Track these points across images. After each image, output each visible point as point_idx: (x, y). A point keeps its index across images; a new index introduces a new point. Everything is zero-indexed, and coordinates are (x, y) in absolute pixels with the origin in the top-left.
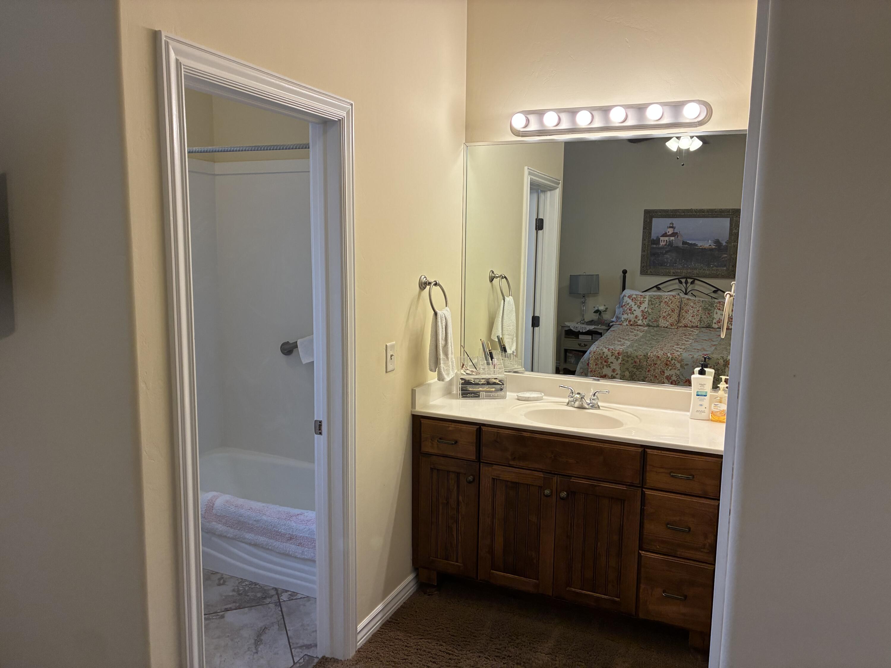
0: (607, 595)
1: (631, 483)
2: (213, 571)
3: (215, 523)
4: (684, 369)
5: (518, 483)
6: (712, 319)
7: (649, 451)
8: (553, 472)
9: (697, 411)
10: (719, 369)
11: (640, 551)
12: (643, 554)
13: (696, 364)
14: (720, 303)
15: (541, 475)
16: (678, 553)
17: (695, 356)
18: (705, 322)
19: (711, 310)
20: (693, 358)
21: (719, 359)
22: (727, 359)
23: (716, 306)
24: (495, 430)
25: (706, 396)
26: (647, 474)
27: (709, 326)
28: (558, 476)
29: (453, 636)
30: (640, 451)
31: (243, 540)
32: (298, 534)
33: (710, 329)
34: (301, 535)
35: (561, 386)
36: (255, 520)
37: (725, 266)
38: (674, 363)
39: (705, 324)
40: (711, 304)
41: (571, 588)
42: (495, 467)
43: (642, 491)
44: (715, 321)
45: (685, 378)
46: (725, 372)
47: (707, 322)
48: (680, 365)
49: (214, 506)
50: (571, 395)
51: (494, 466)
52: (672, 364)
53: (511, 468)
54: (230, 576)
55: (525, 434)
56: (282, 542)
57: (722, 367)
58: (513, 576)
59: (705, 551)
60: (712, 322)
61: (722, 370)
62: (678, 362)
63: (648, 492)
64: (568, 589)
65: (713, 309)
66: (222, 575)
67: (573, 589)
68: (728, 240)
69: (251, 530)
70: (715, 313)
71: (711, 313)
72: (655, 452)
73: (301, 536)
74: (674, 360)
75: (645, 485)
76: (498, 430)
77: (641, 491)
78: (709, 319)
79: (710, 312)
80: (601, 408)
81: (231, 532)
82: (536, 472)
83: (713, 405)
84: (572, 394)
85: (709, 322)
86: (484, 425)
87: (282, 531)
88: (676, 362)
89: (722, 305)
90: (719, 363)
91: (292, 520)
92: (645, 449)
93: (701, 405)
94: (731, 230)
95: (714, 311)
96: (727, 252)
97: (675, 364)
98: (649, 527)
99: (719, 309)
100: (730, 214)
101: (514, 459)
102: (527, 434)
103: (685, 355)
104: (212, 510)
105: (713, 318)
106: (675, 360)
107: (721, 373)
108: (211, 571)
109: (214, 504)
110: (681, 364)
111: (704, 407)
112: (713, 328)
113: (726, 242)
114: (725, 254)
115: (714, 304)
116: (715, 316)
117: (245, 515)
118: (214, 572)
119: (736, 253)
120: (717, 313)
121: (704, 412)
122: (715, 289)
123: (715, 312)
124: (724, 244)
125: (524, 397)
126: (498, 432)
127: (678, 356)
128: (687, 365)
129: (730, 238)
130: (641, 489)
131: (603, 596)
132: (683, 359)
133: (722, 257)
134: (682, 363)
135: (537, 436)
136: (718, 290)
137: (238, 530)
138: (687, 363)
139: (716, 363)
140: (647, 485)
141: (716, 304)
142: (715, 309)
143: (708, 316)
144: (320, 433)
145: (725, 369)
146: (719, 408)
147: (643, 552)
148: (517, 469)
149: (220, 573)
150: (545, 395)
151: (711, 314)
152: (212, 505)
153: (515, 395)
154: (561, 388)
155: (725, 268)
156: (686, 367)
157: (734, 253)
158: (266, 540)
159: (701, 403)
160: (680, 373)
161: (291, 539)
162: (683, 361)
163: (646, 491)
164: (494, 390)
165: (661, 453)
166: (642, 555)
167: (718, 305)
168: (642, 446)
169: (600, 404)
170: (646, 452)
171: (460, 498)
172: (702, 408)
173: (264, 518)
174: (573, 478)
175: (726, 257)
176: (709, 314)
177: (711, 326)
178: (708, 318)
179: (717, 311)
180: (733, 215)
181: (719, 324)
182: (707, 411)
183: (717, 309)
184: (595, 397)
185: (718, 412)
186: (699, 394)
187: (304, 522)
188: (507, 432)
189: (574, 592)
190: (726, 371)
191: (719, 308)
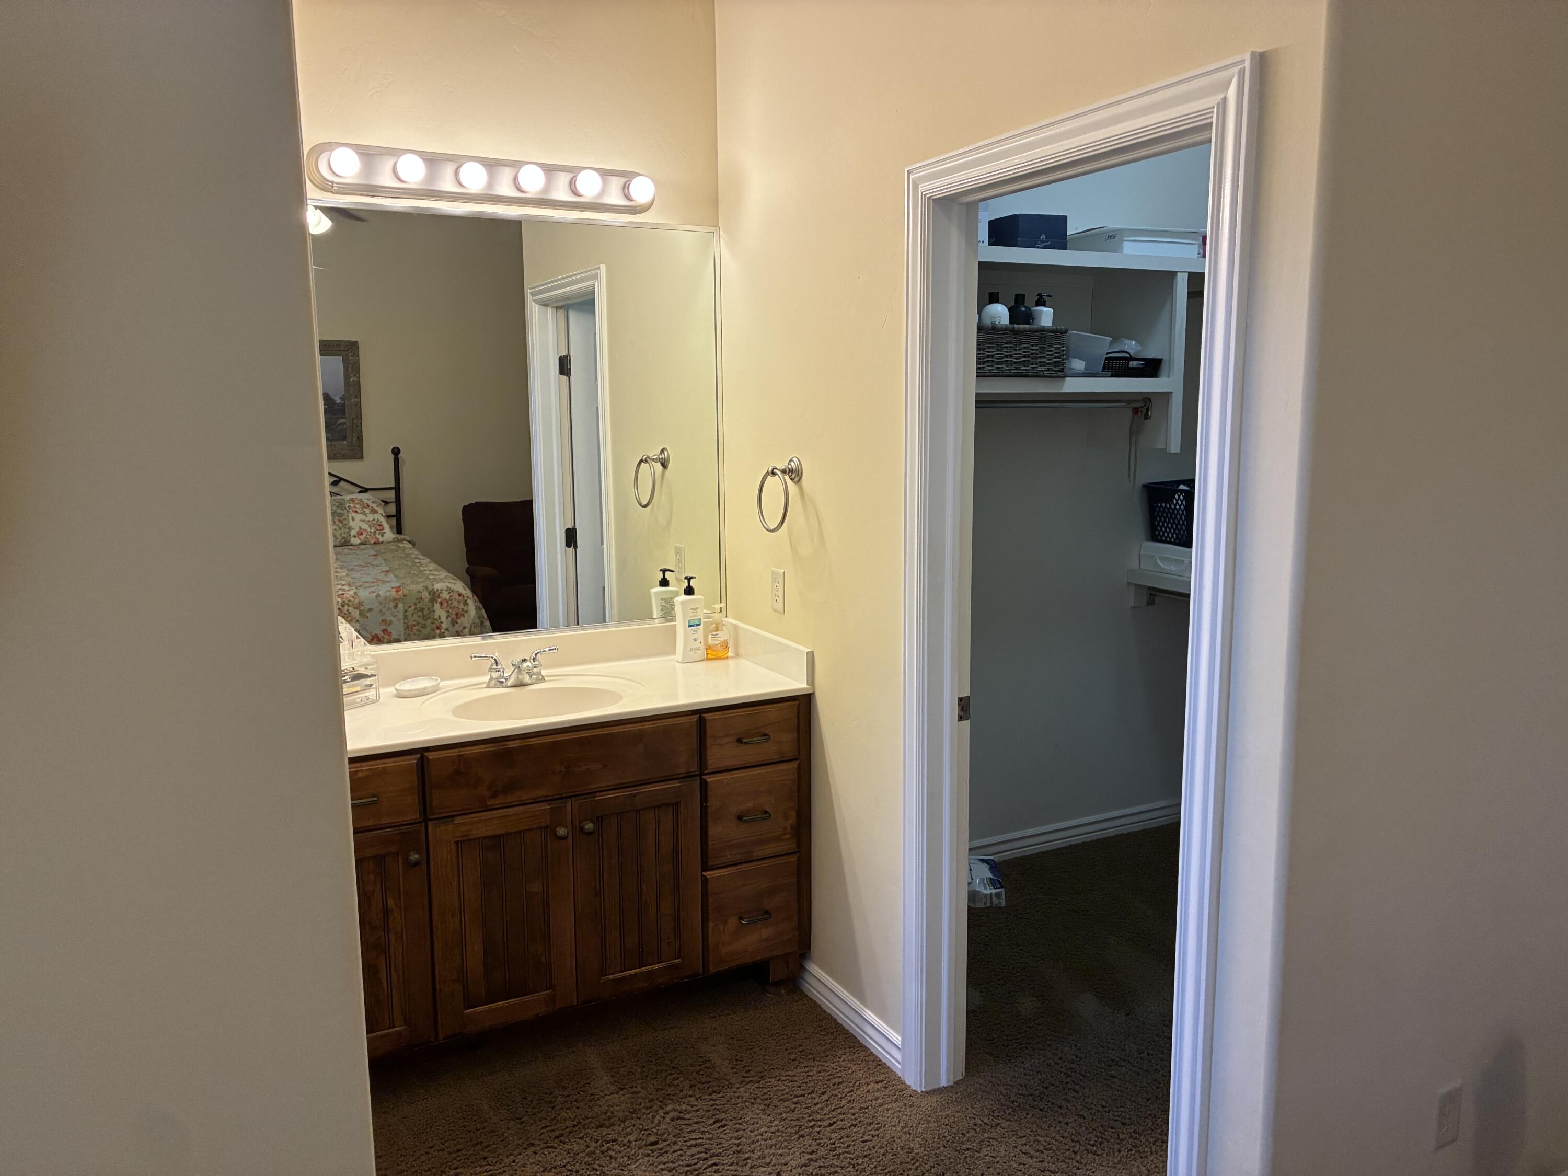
0: (661, 962)
1: (686, 773)
4: (367, 617)
5: (499, 836)
6: (347, 530)
7: (708, 716)
8: (564, 795)
9: (691, 650)
10: (424, 609)
11: (704, 874)
12: (709, 875)
13: (384, 607)
14: (353, 501)
15: (545, 806)
16: (755, 854)
17: (382, 593)
18: (338, 537)
19: (342, 516)
20: (379, 596)
21: (421, 591)
22: (433, 589)
23: (349, 507)
24: (454, 752)
25: (699, 625)
26: (708, 752)
27: (345, 541)
28: (573, 799)
29: (458, 1151)
30: (696, 719)
33: (349, 547)
35: (475, 657)
37: (344, 438)
38: (348, 610)
39: (338, 541)
40: (340, 504)
41: (608, 977)
42: (458, 820)
43: (701, 779)
44: (353, 533)
45: (371, 633)
46: (434, 611)
47: (340, 535)
48: (358, 612)
50: (495, 667)
51: (456, 818)
52: (345, 614)
53: (488, 813)
55: (511, 744)
57: (428, 603)
58: (506, 1002)
59: (788, 836)
60: (350, 535)
61: (429, 609)
62: (355, 608)
63: (710, 779)
64: (603, 979)
65: (345, 511)
67: (611, 977)
68: (343, 393)
70: (351, 521)
71: (345, 519)
72: (716, 715)
74: (346, 606)
75: (706, 769)
76: (459, 752)
77: (699, 781)
78: (343, 531)
79: (342, 518)
80: (546, 679)
82: (535, 805)
83: (710, 636)
84: (497, 666)
85: (345, 536)
86: (428, 749)
88: (351, 609)
89: (358, 504)
90: (422, 599)
92: (703, 715)
93: (695, 640)
94: (347, 377)
95: (348, 516)
96: (345, 414)
97: (350, 613)
98: (716, 831)
99: (356, 512)
100: (342, 349)
101: (494, 796)
102: (515, 744)
103: (364, 594)
105: (350, 529)
106: (349, 606)
107: (428, 614)
110: (360, 611)
111: (698, 642)
112: (352, 545)
113: (341, 398)
114: (341, 418)
115: (345, 504)
116: (352, 524)
119: (360, 417)
120: (353, 519)
121: (699, 649)
122: (336, 479)
123: (350, 517)
124: (338, 401)
125: (416, 690)
126: (462, 755)
127: (353, 597)
128: (370, 610)
129: (347, 390)
130: (698, 778)
131: (657, 966)
132: (362, 602)
133: (338, 423)
134: (362, 608)
135: (534, 741)
136: (340, 479)
138: (370, 607)
139: (417, 599)
140: (709, 768)
141: (348, 504)
142: (348, 512)
143: (340, 525)
145: (433, 606)
146: (719, 639)
147: (708, 873)
148: (500, 811)
150: (442, 680)
151: (344, 522)
153: (392, 690)
154: (474, 659)
155: (345, 442)
156: (368, 614)
157: (357, 416)
159: (694, 636)
160: (360, 626)
162: (362, 605)
163: (708, 778)
164: (358, 689)
165: (724, 714)
166: (708, 877)
167: (352, 505)
168: (694, 712)
169: (544, 672)
170: (704, 719)
171: (391, 903)
172: (697, 644)
174: (597, 794)
175: (345, 423)
176: (340, 521)
177: (349, 542)
178: (340, 529)
179: (354, 514)
180: (347, 351)
181: (361, 537)
182: (702, 646)
183: (353, 511)
184: (536, 663)
185: (718, 645)
186: (692, 624)
188: (477, 749)
189: (614, 980)
190: (435, 609)
191: (354, 510)
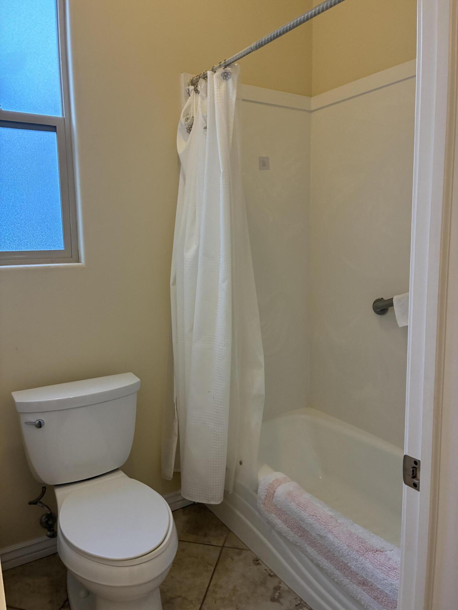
2: (272, 572)
3: (275, 516)
31: (304, 551)
32: (375, 583)
34: (379, 586)
36: (319, 535)
49: (275, 495)
54: (289, 588)
56: (351, 581)
66: (280, 583)
69: (313, 543)
73: (378, 589)
81: (292, 536)
87: (353, 567)
91: (367, 556)
104: (273, 498)
108: (270, 570)
109: (274, 492)
117: (307, 522)
118: (272, 574)
137: (299, 536)
144: (416, 486)
149: (279, 578)
152: (273, 492)
158: (332, 568)
161: (364, 584)
173: (330, 536)
187: (384, 569)
